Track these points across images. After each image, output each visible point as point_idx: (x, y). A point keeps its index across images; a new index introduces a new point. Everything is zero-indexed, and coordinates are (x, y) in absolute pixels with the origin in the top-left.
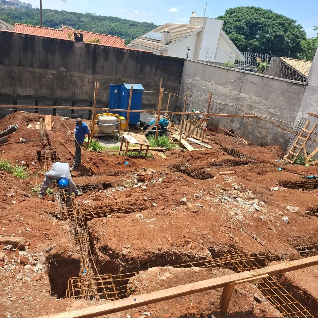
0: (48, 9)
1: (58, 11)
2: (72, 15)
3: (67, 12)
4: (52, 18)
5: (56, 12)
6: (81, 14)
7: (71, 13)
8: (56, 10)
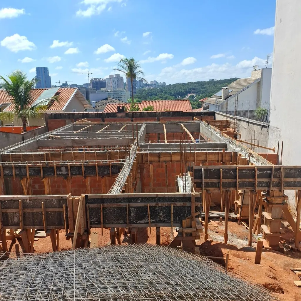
0: (177, 84)
1: (185, 84)
2: (196, 85)
3: (192, 83)
4: (181, 90)
5: (184, 84)
6: (204, 82)
7: (196, 83)
8: (183, 83)
